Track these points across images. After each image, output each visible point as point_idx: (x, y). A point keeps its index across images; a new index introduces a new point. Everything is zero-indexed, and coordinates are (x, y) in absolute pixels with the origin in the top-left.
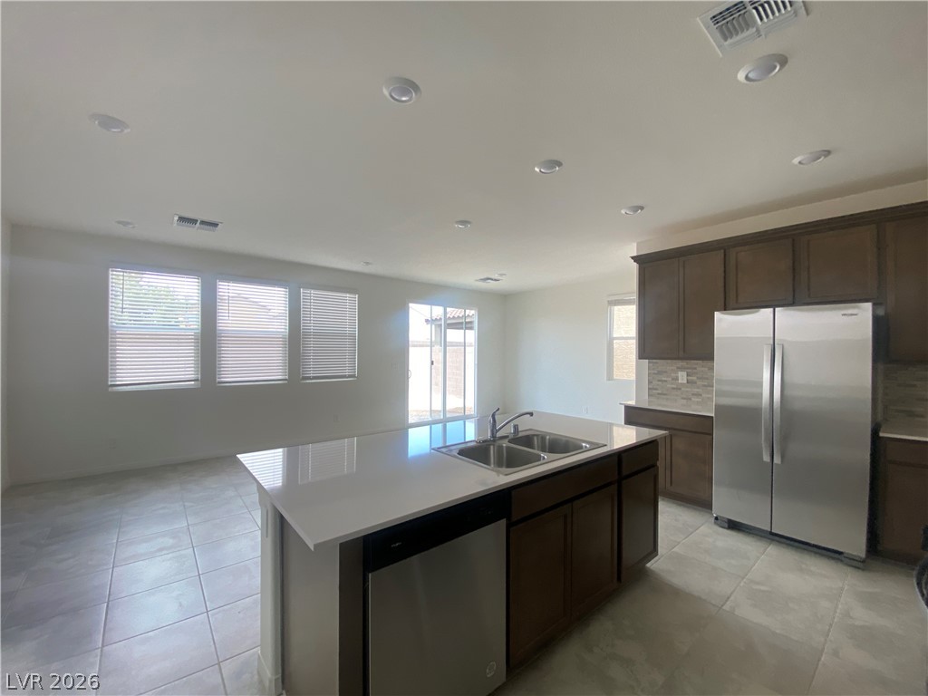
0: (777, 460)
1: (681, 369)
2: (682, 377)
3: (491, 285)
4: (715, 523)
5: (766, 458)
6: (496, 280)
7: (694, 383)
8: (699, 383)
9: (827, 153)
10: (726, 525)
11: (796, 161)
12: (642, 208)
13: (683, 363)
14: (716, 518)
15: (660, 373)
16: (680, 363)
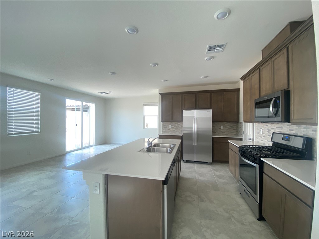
0: (196, 144)
1: (170, 124)
2: (170, 126)
3: (105, 95)
4: (184, 162)
5: (194, 144)
6: (107, 93)
7: (173, 128)
8: (174, 128)
9: (207, 77)
10: (186, 162)
11: (201, 77)
12: (167, 80)
13: (171, 123)
14: (183, 161)
15: (165, 125)
16: (170, 123)
